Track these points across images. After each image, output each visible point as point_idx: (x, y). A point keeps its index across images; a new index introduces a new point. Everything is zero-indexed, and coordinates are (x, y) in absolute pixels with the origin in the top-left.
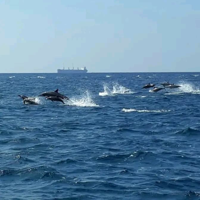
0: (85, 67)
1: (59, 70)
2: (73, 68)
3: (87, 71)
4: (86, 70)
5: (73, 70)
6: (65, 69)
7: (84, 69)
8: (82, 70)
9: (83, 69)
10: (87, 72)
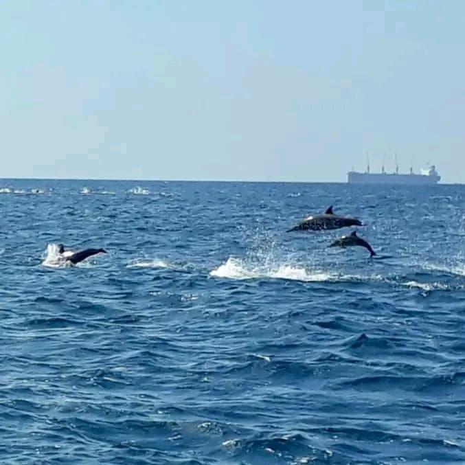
0: (434, 167)
1: (352, 175)
2: (397, 169)
3: (439, 178)
4: (434, 176)
5: (397, 175)
6: (371, 172)
7: (430, 172)
8: (425, 176)
9: (426, 173)
10: (439, 182)
